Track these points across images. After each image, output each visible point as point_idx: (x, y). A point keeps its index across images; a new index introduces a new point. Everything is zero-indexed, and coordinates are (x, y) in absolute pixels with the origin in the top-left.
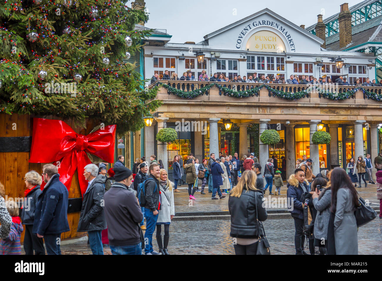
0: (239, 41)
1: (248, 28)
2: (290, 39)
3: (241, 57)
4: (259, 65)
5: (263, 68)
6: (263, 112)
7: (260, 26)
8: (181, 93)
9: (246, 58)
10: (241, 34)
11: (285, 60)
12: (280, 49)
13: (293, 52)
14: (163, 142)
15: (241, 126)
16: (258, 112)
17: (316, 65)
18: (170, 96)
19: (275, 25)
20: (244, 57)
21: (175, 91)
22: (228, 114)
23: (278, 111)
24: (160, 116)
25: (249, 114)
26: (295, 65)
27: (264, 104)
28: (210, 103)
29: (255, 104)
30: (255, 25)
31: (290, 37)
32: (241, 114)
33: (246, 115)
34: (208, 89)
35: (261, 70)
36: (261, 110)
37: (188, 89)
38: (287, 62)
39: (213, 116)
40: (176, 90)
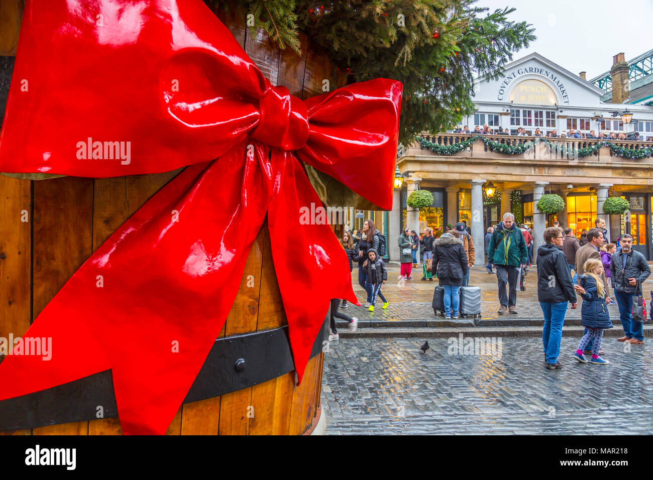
0: (501, 92)
1: (512, 76)
2: (562, 89)
3: (504, 110)
4: (525, 120)
5: (530, 125)
6: (539, 173)
7: (526, 74)
8: (437, 148)
9: (509, 112)
10: (504, 83)
11: (556, 115)
12: (552, 102)
13: (566, 104)
14: (414, 208)
15: (504, 192)
16: (533, 173)
17: (594, 121)
18: (424, 151)
19: (544, 72)
20: (508, 111)
21: (429, 145)
22: (495, 175)
23: (558, 172)
24: (411, 176)
25: (522, 175)
26: (569, 120)
27: (542, 163)
28: (473, 161)
29: (531, 163)
30: (521, 73)
31: (563, 87)
32: (512, 175)
33: (518, 176)
34: (471, 143)
35: (527, 127)
36: (537, 170)
37: (445, 143)
38: (558, 117)
39: (477, 177)
40: (431, 144)
